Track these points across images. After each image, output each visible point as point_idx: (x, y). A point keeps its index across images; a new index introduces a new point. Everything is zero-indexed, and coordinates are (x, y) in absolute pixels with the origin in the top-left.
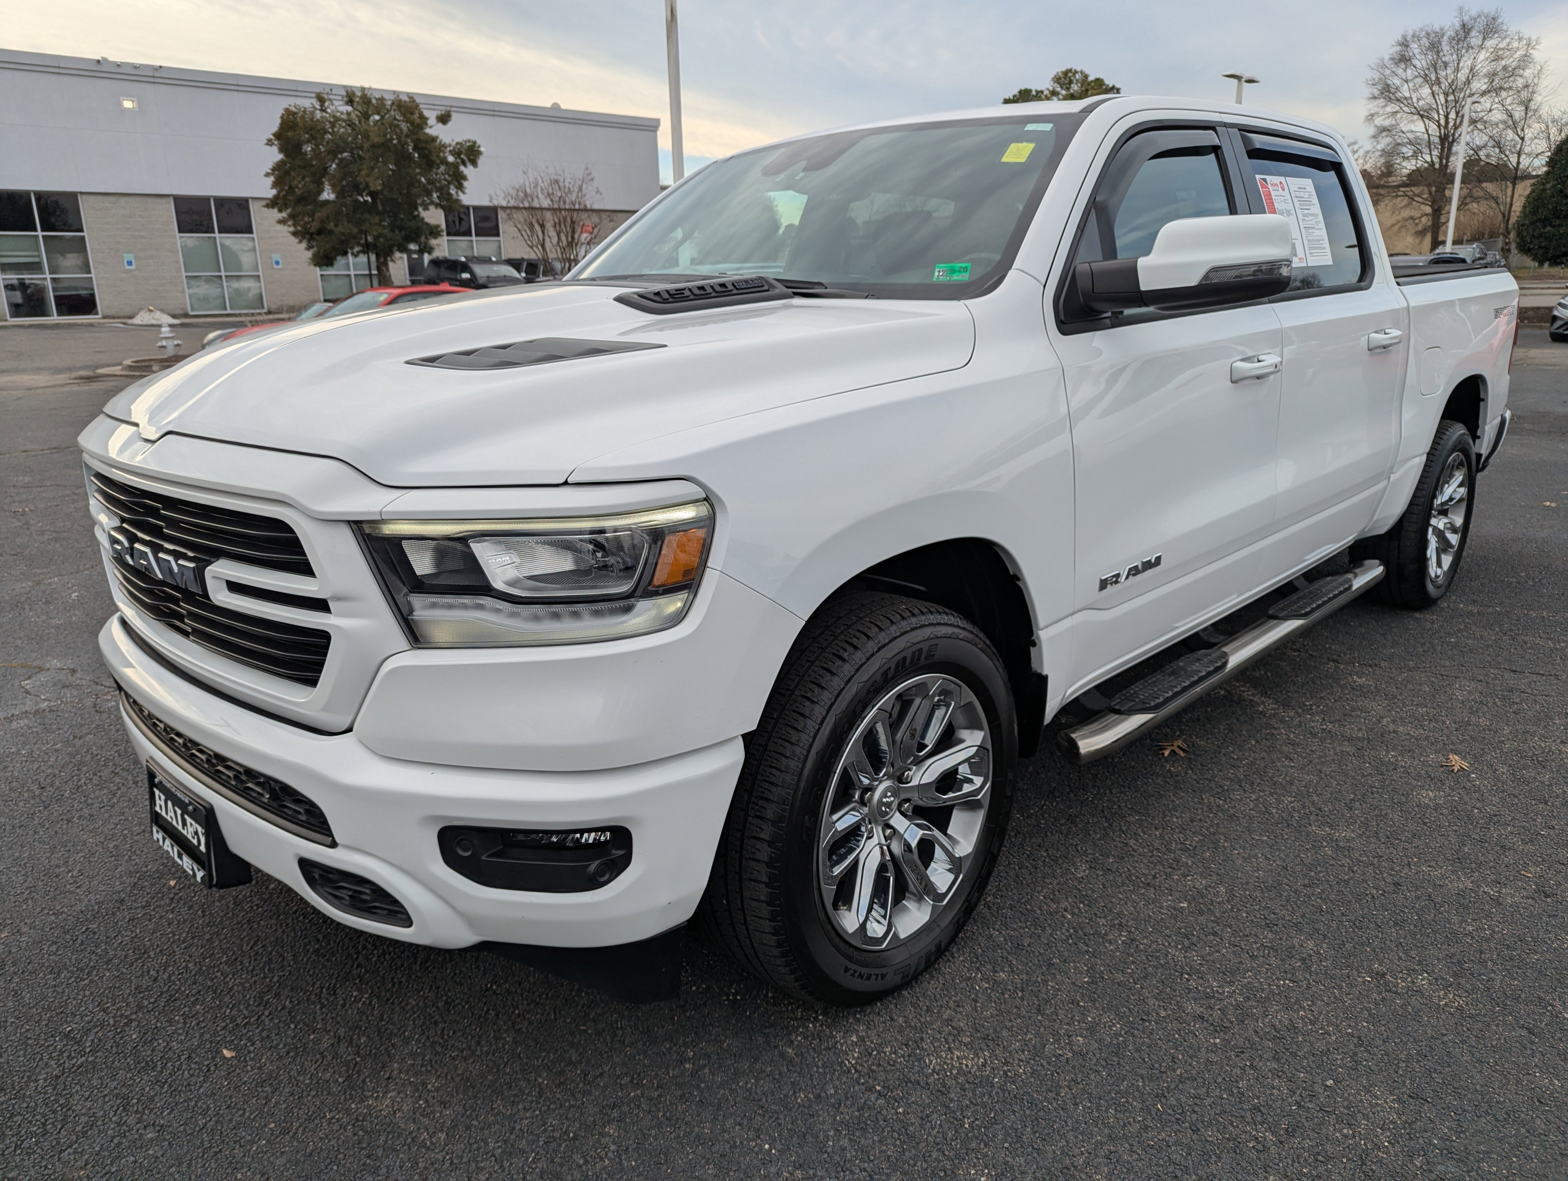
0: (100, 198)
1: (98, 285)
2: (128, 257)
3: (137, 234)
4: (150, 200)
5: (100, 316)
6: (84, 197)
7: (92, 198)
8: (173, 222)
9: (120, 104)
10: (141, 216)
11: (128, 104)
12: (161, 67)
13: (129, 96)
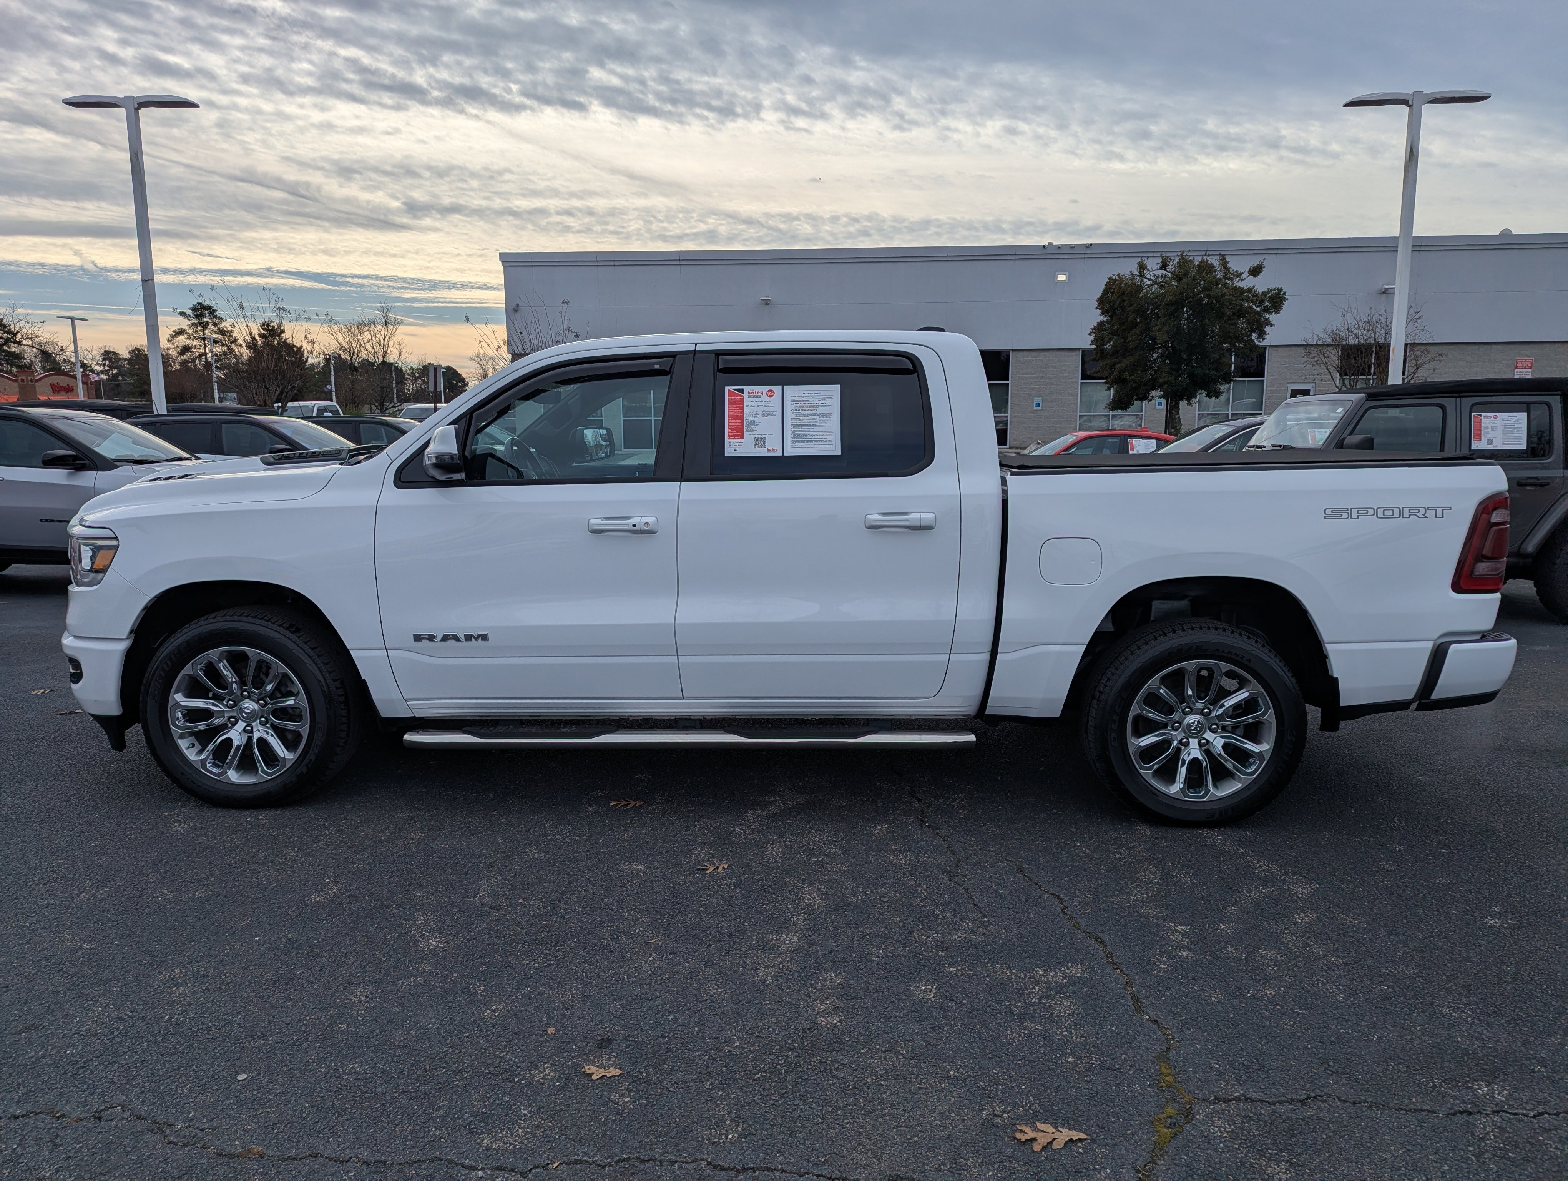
0: (1026, 353)
1: (1011, 422)
2: (1037, 400)
3: (1048, 381)
4: (1063, 353)
5: (1008, 447)
6: (1014, 353)
7: (1020, 354)
8: (1078, 371)
9: (1055, 277)
10: (1053, 367)
11: (1061, 277)
12: (1091, 244)
13: (1062, 271)
